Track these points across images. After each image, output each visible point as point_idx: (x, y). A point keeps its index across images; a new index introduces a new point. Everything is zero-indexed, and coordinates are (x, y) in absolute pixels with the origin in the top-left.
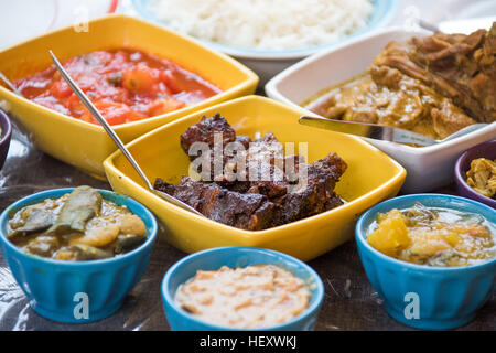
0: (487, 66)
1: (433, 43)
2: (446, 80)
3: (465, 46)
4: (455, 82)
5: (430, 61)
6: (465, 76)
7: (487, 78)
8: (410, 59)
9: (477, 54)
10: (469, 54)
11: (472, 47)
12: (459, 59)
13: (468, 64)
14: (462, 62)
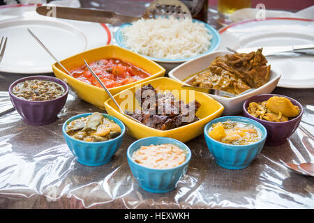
0: (256, 66)
1: (234, 57)
2: (240, 71)
3: (247, 58)
4: (243, 72)
5: (233, 64)
6: (247, 70)
7: (255, 71)
8: (225, 63)
9: (252, 61)
10: (248, 61)
11: (249, 59)
12: (244, 63)
13: (248, 65)
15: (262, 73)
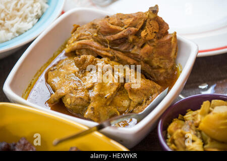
0: (151, 41)
1: (109, 28)
2: (123, 52)
3: (133, 29)
4: (129, 52)
5: (109, 41)
6: (136, 48)
7: (152, 48)
8: (95, 41)
9: (143, 34)
10: (137, 34)
11: (137, 29)
12: (131, 38)
13: (137, 40)
14: (133, 40)
15: (164, 50)
